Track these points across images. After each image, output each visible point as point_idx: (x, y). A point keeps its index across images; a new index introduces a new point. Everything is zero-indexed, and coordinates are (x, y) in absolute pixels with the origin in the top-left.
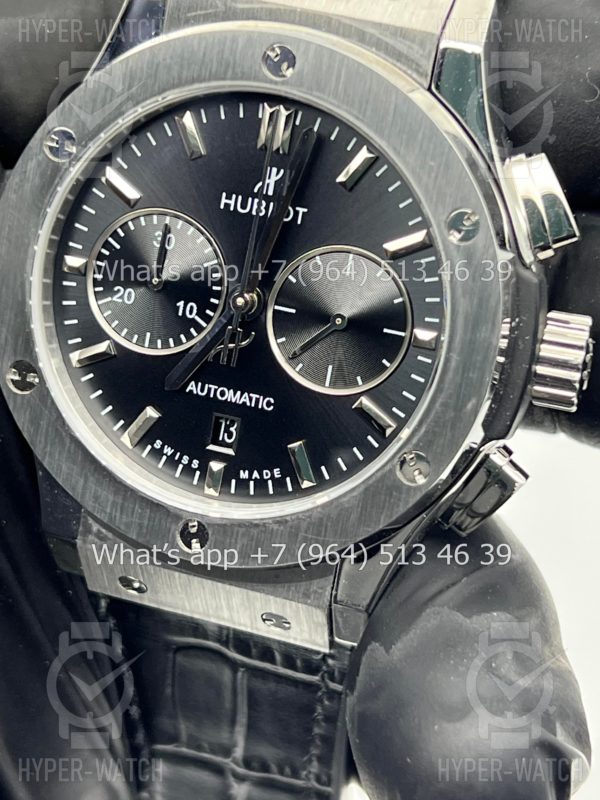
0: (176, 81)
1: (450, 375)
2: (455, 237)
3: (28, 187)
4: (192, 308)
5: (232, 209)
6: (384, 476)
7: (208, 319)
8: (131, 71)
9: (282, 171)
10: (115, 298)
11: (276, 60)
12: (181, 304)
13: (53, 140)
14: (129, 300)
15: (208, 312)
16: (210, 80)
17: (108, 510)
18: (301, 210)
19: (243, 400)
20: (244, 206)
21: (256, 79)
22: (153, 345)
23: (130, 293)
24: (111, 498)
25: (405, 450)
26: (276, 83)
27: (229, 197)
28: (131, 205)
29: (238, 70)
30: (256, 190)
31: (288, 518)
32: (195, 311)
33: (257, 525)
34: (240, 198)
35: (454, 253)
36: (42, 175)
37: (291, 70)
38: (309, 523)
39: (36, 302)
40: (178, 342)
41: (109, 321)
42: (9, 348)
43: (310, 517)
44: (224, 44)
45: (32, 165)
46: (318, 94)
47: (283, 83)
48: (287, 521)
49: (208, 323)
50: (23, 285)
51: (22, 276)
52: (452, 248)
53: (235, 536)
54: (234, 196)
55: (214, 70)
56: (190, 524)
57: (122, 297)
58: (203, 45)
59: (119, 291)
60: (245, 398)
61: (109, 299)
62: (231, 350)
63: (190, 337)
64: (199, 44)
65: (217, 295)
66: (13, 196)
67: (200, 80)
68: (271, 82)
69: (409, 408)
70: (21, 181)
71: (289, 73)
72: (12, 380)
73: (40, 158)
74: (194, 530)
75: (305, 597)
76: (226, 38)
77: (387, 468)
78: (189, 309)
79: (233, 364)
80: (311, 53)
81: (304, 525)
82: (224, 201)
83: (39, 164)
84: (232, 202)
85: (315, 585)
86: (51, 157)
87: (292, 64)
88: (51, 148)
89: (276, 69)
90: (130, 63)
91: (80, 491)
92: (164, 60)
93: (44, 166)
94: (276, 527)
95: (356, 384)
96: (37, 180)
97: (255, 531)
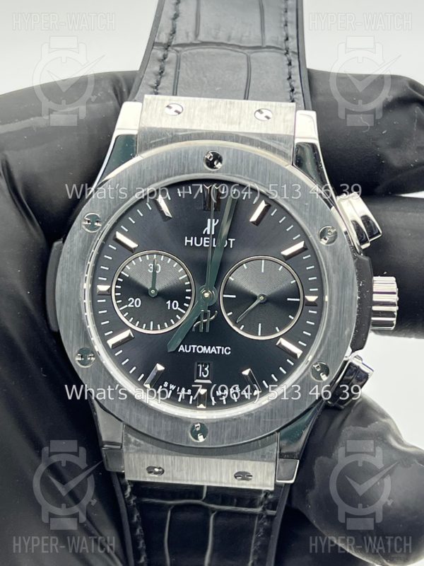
0: (155, 179)
1: (333, 318)
2: (323, 242)
3: (75, 249)
4: (175, 304)
5: (192, 244)
6: (304, 379)
7: (186, 309)
8: (129, 177)
9: (218, 220)
10: (130, 305)
11: (211, 160)
12: (169, 302)
13: (86, 220)
14: (138, 304)
15: (185, 304)
16: (175, 175)
17: (146, 426)
18: (232, 240)
19: (212, 351)
20: (198, 243)
21: (201, 172)
22: (155, 328)
23: (138, 302)
24: (147, 418)
25: (314, 363)
26: (213, 172)
27: (189, 239)
28: (132, 251)
29: (191, 168)
30: (204, 233)
31: (253, 412)
32: (177, 305)
33: (235, 419)
34: (196, 238)
35: (326, 251)
36: (83, 241)
37: (219, 163)
38: (265, 413)
39: (88, 314)
40: (170, 325)
41: (128, 318)
42: (75, 342)
43: (265, 409)
44: (181, 155)
45: (76, 237)
46: (237, 175)
47: (217, 172)
48: (252, 414)
49: (186, 311)
50: (79, 304)
51: (78, 300)
52: (324, 248)
53: (223, 427)
54: (192, 238)
55: (177, 170)
56: (196, 426)
57: (133, 304)
58: (169, 157)
59: (131, 301)
60: (214, 350)
61: (126, 306)
62: (205, 324)
63: (176, 320)
64: (166, 157)
65: (189, 294)
66: (68, 256)
67: (169, 176)
68: (210, 172)
69: (310, 341)
70: (71, 246)
71: (219, 165)
72: (79, 361)
73: (81, 231)
74: (198, 429)
75: (263, 458)
76: (181, 151)
77: (305, 374)
78: (174, 306)
79: (207, 331)
80: (231, 154)
81: (262, 415)
82: (186, 241)
83: (81, 235)
84: (191, 241)
85: (268, 449)
86: (87, 230)
87: (220, 160)
88: (86, 225)
89: (211, 165)
90: (128, 172)
91: (128, 417)
92: (147, 168)
93: (83, 236)
94: (246, 418)
95: (276, 332)
96: (80, 245)
97: (234, 423)
